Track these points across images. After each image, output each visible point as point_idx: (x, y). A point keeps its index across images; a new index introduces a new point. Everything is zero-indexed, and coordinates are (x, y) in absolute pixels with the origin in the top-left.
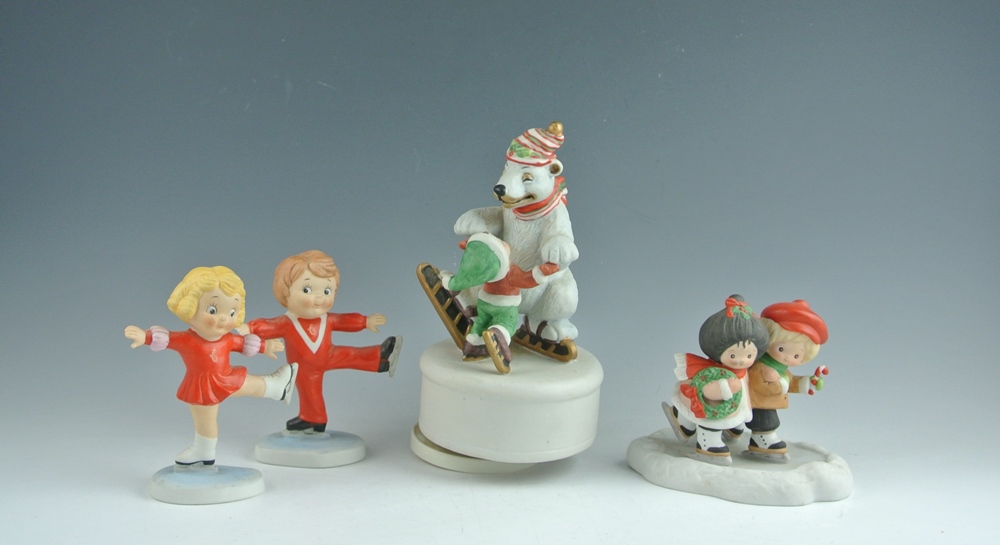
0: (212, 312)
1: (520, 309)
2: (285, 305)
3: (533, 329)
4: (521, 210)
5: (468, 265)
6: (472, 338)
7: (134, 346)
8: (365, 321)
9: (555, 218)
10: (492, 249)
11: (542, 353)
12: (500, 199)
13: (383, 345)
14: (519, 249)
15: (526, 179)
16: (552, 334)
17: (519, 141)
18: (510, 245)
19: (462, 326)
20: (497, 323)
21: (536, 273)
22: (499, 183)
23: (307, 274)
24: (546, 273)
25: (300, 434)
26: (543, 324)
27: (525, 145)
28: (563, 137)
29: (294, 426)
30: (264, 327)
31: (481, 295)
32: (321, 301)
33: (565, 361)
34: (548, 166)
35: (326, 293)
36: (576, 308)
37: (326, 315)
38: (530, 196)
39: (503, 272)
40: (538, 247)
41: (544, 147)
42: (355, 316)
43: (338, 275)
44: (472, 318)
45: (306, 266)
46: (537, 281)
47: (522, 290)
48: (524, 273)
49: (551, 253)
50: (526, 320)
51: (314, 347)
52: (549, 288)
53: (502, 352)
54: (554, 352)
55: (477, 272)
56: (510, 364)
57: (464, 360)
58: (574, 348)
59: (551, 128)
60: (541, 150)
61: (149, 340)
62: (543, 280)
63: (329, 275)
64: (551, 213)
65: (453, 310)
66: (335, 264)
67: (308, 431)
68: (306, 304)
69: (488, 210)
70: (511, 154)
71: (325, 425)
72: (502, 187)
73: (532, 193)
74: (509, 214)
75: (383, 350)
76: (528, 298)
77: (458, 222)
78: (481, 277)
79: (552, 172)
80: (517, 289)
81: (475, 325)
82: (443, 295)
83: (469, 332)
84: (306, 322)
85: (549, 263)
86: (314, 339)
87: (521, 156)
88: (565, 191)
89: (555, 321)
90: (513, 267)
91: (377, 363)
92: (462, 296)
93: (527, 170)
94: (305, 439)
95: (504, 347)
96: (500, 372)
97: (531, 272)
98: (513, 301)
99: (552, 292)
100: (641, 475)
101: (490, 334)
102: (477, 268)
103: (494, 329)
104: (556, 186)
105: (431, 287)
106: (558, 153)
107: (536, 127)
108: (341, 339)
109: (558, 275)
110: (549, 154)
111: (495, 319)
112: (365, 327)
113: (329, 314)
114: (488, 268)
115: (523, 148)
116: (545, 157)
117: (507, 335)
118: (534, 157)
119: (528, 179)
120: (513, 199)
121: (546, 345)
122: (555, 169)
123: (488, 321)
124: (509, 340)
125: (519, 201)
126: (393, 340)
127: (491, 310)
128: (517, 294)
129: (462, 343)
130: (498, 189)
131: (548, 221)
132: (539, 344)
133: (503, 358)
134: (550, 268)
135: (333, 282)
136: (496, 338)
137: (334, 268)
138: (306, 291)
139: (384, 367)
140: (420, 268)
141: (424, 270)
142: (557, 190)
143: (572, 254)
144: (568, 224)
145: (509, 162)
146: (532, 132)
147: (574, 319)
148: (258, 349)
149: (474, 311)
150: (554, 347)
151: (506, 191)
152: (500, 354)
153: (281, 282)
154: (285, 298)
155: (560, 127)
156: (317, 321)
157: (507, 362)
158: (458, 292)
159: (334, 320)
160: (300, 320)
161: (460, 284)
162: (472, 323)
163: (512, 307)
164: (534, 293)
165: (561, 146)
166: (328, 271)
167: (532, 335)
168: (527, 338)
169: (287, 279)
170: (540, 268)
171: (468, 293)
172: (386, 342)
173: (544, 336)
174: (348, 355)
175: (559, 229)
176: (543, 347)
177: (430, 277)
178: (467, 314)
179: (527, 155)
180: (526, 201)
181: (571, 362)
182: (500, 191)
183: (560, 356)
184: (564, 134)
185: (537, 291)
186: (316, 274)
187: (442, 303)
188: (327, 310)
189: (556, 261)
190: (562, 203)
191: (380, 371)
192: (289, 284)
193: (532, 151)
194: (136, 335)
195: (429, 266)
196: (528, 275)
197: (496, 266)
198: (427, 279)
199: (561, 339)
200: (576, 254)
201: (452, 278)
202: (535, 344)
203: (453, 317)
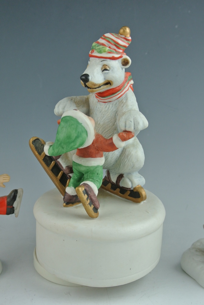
1: (104, 167)
3: (114, 179)
4: (101, 95)
5: (62, 135)
6: (70, 190)
9: (127, 99)
10: (80, 121)
11: (120, 196)
12: (86, 86)
13: (9, 196)
14: (101, 123)
15: (105, 69)
16: (127, 184)
17: (98, 43)
18: (95, 121)
19: (63, 181)
20: (87, 179)
21: (116, 140)
22: (84, 73)
24: (124, 139)
26: (121, 176)
27: (103, 44)
28: (130, 38)
31: (74, 158)
33: (138, 202)
34: (120, 60)
36: (143, 164)
38: (108, 83)
39: (89, 141)
40: (115, 121)
41: (117, 45)
44: (71, 175)
46: (117, 146)
47: (104, 153)
48: (107, 140)
49: (127, 123)
50: (108, 173)
52: (124, 150)
53: (92, 202)
54: (129, 195)
55: (69, 140)
56: (99, 210)
57: (64, 206)
58: (144, 193)
59: (122, 31)
60: (115, 48)
62: (120, 144)
64: (124, 96)
65: (56, 169)
69: (78, 98)
70: (93, 52)
72: (87, 76)
73: (109, 79)
74: (93, 98)
75: (9, 200)
76: (109, 159)
77: (57, 106)
78: (72, 144)
79: (123, 65)
80: (101, 152)
81: (72, 180)
82: (48, 160)
83: (68, 186)
85: (125, 131)
87: (100, 52)
88: (132, 82)
89: (129, 173)
90: (98, 136)
91: (4, 209)
92: (62, 159)
93: (105, 63)
95: (94, 198)
96: (91, 217)
97: (112, 139)
98: (98, 162)
99: (127, 153)
100: (195, 280)
101: (81, 189)
102: (69, 137)
103: (85, 184)
104: (126, 77)
105: (40, 154)
106: (127, 50)
107: (111, 32)
109: (131, 141)
110: (121, 51)
111: (85, 176)
114: (77, 137)
115: (101, 47)
116: (118, 53)
117: (95, 188)
118: (109, 53)
119: (106, 70)
120: (95, 85)
121: (123, 191)
122: (125, 63)
123: (81, 178)
124: (96, 192)
125: (100, 87)
126: (16, 192)
127: (82, 169)
128: (101, 156)
129: (64, 193)
130: (83, 77)
131: (122, 102)
132: (118, 190)
133: (92, 206)
134: (126, 135)
136: (86, 192)
139: (11, 211)
140: (31, 141)
141: (34, 142)
142: (126, 80)
143: (143, 123)
144: (136, 104)
145: (91, 59)
146: (108, 35)
147: (142, 172)
149: (71, 170)
150: (129, 192)
151: (90, 78)
152: (90, 204)
155: (128, 30)
157: (96, 209)
158: (59, 157)
161: (56, 151)
162: (70, 177)
163: (98, 166)
164: (114, 155)
165: (130, 45)
167: (113, 184)
168: (109, 185)
170: (119, 135)
171: (66, 157)
172: (11, 194)
173: (121, 184)
175: (130, 107)
176: (120, 192)
177: (38, 145)
178: (67, 172)
179: (105, 51)
180: (105, 86)
181: (142, 203)
182: (85, 79)
183: (134, 199)
184: (131, 36)
185: (116, 153)
187: (48, 165)
189: (132, 129)
190: (130, 89)
191: (8, 214)
193: (107, 49)
195: (38, 139)
196: (110, 142)
197: (84, 135)
198: (36, 148)
199: (134, 186)
200: (146, 123)
201: (51, 146)
202: (115, 190)
203: (56, 174)
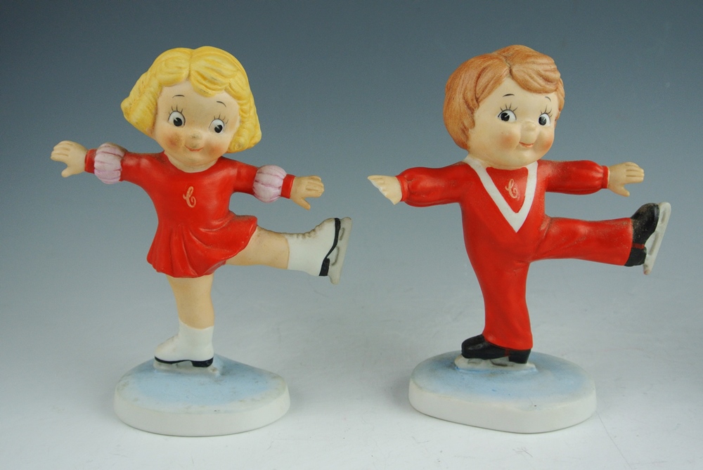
0: (178, 123)
2: (464, 146)
7: (66, 173)
8: (605, 174)
23: (508, 85)
25: (484, 365)
29: (475, 349)
30: (427, 183)
32: (533, 136)
35: (542, 122)
37: (536, 164)
42: (589, 165)
43: (562, 89)
45: (505, 70)
51: (516, 220)
61: (90, 165)
63: (550, 87)
66: (559, 69)
67: (498, 360)
68: (506, 141)
71: (528, 352)
75: (637, 226)
84: (502, 176)
86: (516, 205)
94: (493, 374)
108: (564, 206)
112: (604, 184)
113: (540, 162)
126: (653, 208)
135: (552, 102)
137: (557, 75)
138: (505, 117)
148: (279, 191)
153: (458, 101)
154: (465, 131)
156: (521, 174)
159: (549, 171)
160: (490, 171)
166: (547, 80)
169: (470, 95)
174: (574, 234)
186: (526, 86)
188: (540, 156)
192: (472, 105)
194: (68, 154)
